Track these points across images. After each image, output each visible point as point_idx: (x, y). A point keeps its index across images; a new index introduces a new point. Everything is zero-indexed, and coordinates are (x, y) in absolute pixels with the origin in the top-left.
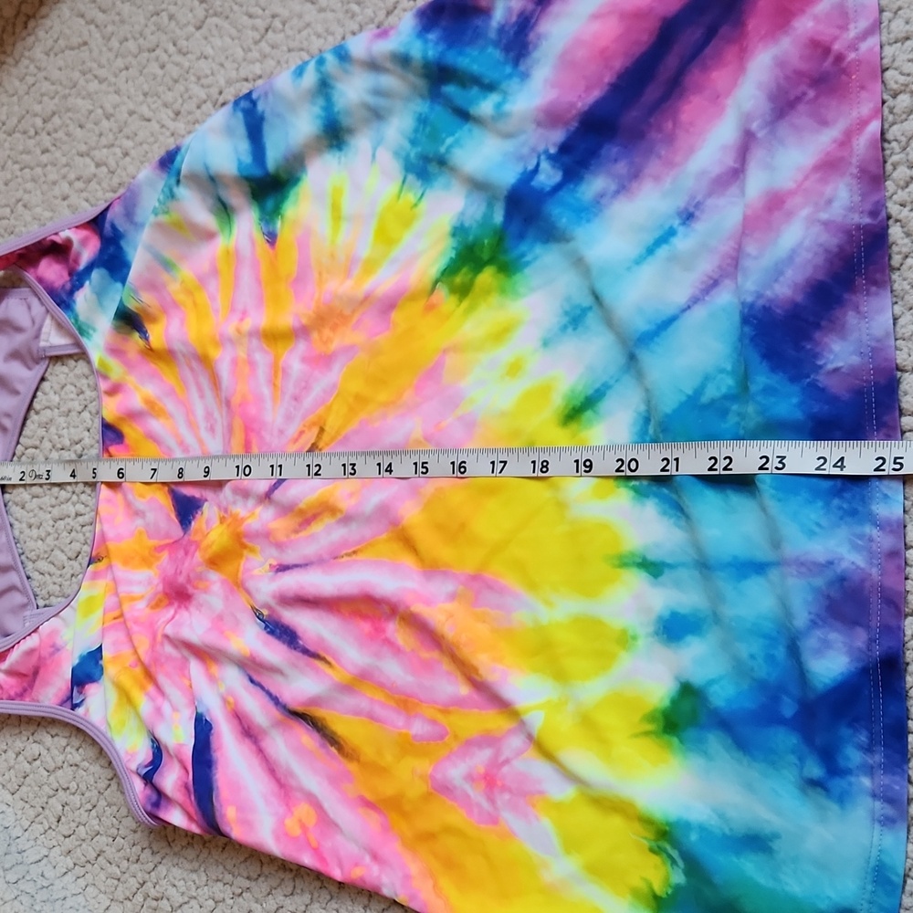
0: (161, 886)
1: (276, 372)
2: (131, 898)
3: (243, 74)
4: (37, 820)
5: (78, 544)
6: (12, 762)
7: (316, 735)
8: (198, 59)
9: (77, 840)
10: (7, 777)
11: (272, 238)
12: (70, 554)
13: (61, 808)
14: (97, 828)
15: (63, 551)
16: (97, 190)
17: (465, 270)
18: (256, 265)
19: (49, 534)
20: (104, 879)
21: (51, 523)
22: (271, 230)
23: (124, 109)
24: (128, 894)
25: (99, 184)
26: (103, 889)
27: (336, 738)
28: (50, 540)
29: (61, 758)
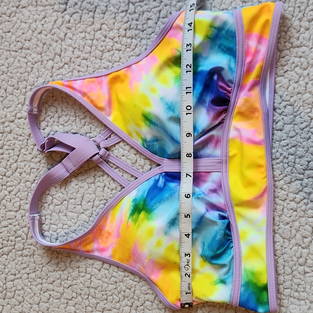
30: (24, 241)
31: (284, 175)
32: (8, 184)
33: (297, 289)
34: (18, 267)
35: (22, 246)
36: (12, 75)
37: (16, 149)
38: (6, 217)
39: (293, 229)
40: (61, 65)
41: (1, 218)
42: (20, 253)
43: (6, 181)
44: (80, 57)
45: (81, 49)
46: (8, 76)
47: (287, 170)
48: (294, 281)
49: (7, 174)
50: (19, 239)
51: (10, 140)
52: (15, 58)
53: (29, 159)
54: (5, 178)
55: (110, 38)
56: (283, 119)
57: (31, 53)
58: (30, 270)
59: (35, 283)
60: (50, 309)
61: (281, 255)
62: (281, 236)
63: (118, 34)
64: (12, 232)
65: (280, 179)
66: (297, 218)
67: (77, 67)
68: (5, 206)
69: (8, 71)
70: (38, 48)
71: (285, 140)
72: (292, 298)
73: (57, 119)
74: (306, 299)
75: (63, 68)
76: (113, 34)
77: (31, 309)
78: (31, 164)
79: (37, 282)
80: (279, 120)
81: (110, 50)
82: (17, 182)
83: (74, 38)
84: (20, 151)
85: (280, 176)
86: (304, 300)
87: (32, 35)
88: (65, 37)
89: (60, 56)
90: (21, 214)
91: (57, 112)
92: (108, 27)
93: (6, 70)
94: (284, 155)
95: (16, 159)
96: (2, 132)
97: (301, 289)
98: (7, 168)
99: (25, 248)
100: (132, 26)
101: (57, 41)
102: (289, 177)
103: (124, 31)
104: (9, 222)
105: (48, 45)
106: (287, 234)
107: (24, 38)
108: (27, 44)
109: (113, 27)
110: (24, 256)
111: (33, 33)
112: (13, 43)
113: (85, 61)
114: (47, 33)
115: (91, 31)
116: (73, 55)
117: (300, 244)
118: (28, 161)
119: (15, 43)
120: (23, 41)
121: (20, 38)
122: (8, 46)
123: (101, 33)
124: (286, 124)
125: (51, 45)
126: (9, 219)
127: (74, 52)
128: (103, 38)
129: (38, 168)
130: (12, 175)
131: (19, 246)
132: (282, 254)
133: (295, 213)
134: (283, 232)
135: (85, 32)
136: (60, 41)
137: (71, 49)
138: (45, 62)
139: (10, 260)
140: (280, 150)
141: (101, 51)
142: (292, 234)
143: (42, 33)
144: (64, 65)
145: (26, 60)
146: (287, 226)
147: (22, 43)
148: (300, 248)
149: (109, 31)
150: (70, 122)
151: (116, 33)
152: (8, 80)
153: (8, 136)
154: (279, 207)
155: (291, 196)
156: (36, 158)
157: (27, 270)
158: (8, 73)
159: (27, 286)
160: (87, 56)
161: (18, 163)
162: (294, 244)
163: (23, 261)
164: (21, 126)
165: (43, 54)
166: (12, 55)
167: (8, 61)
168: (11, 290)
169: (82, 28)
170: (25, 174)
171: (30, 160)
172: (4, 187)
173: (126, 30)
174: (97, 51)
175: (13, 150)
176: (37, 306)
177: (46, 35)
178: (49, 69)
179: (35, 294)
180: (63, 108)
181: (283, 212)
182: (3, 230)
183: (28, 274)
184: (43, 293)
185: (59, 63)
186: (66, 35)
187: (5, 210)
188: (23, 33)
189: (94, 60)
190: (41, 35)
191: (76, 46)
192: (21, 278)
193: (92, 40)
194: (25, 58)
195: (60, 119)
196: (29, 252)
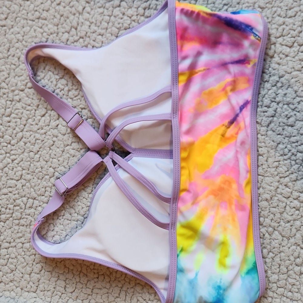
30: (22, 210)
31: (290, 172)
32: (12, 152)
33: (291, 289)
34: (14, 236)
35: (19, 215)
36: (27, 44)
37: (23, 118)
38: (7, 184)
39: (294, 228)
40: (76, 38)
41: (2, 185)
42: (17, 222)
43: (10, 149)
44: (96, 33)
45: (98, 24)
46: (23, 45)
47: (294, 167)
48: (288, 281)
49: (12, 142)
50: (18, 208)
51: (18, 109)
52: (31, 27)
53: (35, 129)
54: (9, 146)
55: (128, 16)
56: (295, 115)
57: (48, 23)
58: (25, 240)
59: (28, 253)
60: (40, 280)
61: (278, 253)
62: (281, 234)
63: (137, 12)
64: (11, 201)
65: (286, 175)
66: (299, 217)
67: (92, 42)
68: (7, 174)
69: (23, 39)
70: (55, 19)
71: (295, 136)
72: (285, 298)
73: (67, 93)
74: (299, 300)
75: (78, 42)
76: (132, 13)
77: (22, 279)
78: (36, 135)
79: (31, 253)
80: (291, 116)
81: (126, 28)
82: (21, 151)
83: (92, 12)
84: (27, 121)
85: (286, 173)
86: (297, 301)
87: (51, 6)
88: (83, 11)
89: (76, 29)
90: (22, 183)
91: (67, 86)
92: (127, 5)
93: (21, 38)
94: (292, 151)
95: (22, 129)
96: (11, 100)
97: (295, 290)
98: (13, 136)
99: (22, 217)
100: (151, 6)
101: (74, 14)
102: (295, 175)
103: (143, 11)
104: (9, 190)
105: (66, 17)
106: (287, 233)
107: (42, 8)
108: (45, 14)
109: (132, 5)
110: (21, 225)
111: (51, 4)
112: (31, 11)
113: (100, 37)
114: (66, 5)
115: (110, 8)
116: (89, 30)
117: (299, 243)
118: (34, 132)
119: (33, 12)
120: (41, 11)
121: (38, 7)
122: (26, 14)
123: (120, 10)
124: (298, 120)
125: (68, 18)
126: (10, 187)
127: (91, 27)
128: (121, 15)
129: (43, 139)
130: (17, 144)
131: (17, 214)
132: (280, 253)
133: (297, 212)
134: (283, 230)
135: (104, 8)
136: (77, 15)
137: (88, 23)
138: (60, 34)
139: (6, 227)
140: (289, 146)
141: (118, 29)
142: (292, 233)
143: (61, 5)
144: (79, 39)
145: (41, 30)
146: (287, 225)
147: (39, 12)
148: (298, 247)
149: (128, 9)
150: (79, 97)
151: (135, 11)
152: (22, 49)
153: (17, 104)
154: (282, 204)
155: (296, 194)
156: (42, 129)
157: (22, 240)
158: (23, 41)
159: (21, 255)
160: (103, 31)
161: (24, 133)
162: (293, 244)
163: (19, 231)
164: (30, 96)
165: (60, 26)
166: (29, 24)
167: (24, 29)
168: (5, 257)
169: (101, 4)
170: (30, 144)
171: (36, 131)
172: (8, 155)
173: (145, 9)
174: (114, 28)
175: (20, 119)
176: (28, 276)
177: (64, 7)
178: (64, 41)
179: (27, 264)
180: (74, 82)
181: (285, 209)
182: (3, 197)
183: (23, 244)
184: (36, 264)
185: (74, 37)
186: (84, 9)
187: (7, 178)
188: (42, 3)
189: (109, 36)
190: (59, 6)
191: (94, 20)
192: (15, 246)
193: (110, 16)
194: (41, 28)
195: (70, 93)
196: (26, 222)
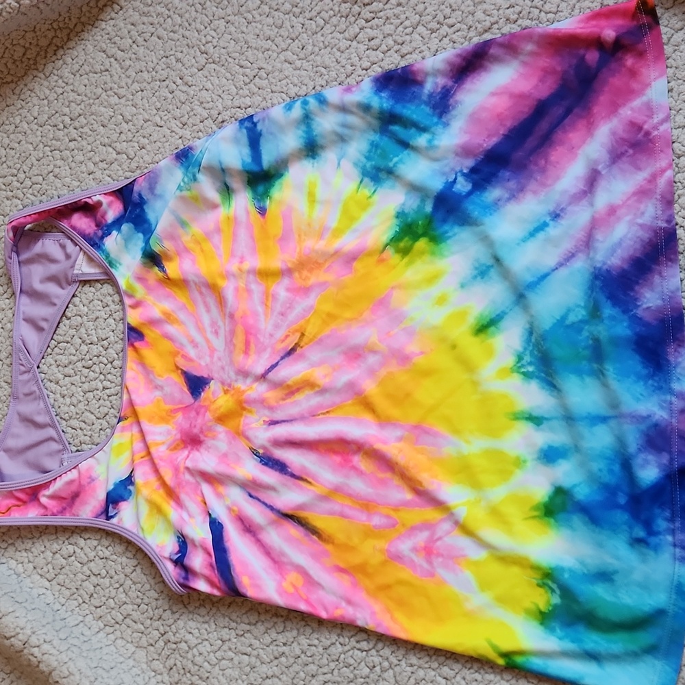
0: (180, 634)
1: (267, 297)
2: (154, 644)
3: (237, 103)
4: (72, 598)
5: (106, 408)
6: (50, 559)
7: (301, 529)
8: (200, 90)
9: (107, 609)
10: (45, 569)
11: (262, 211)
12: (98, 415)
13: (93, 588)
14: (124, 599)
15: (92, 413)
16: (118, 170)
17: (406, 239)
18: (250, 227)
19: (80, 402)
20: (130, 633)
21: (82, 394)
22: (262, 205)
23: (140, 117)
24: (152, 641)
25: (120, 166)
26: (130, 640)
27: (316, 530)
28: (81, 406)
29: (93, 554)
